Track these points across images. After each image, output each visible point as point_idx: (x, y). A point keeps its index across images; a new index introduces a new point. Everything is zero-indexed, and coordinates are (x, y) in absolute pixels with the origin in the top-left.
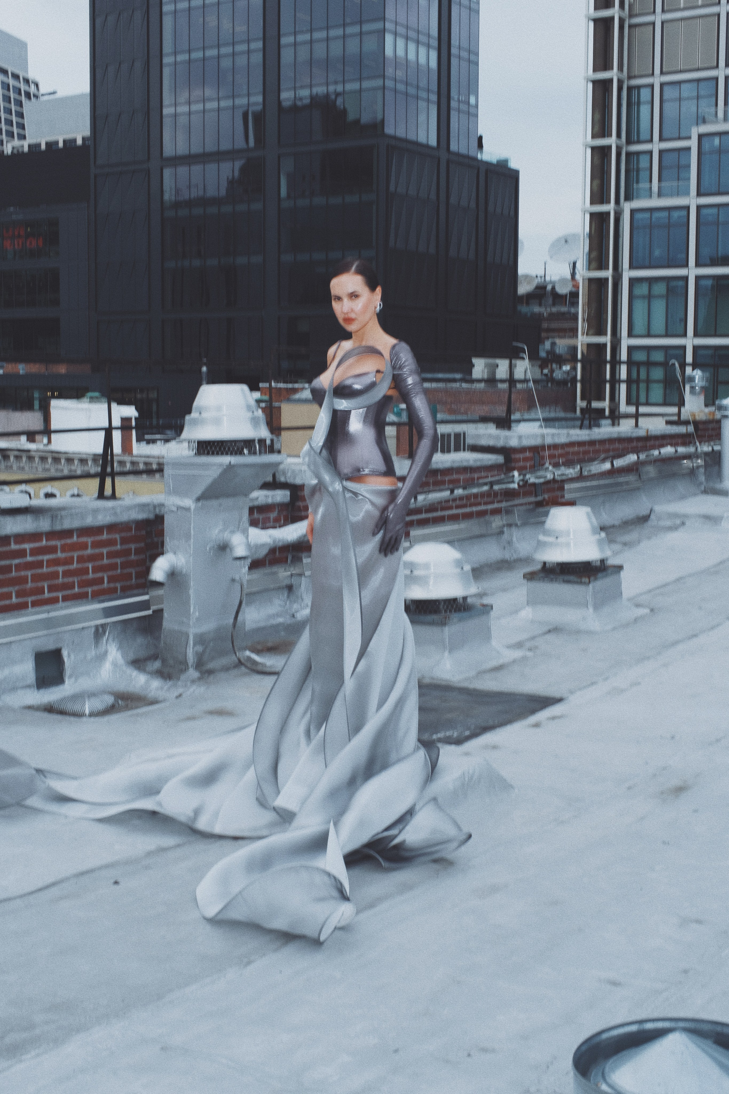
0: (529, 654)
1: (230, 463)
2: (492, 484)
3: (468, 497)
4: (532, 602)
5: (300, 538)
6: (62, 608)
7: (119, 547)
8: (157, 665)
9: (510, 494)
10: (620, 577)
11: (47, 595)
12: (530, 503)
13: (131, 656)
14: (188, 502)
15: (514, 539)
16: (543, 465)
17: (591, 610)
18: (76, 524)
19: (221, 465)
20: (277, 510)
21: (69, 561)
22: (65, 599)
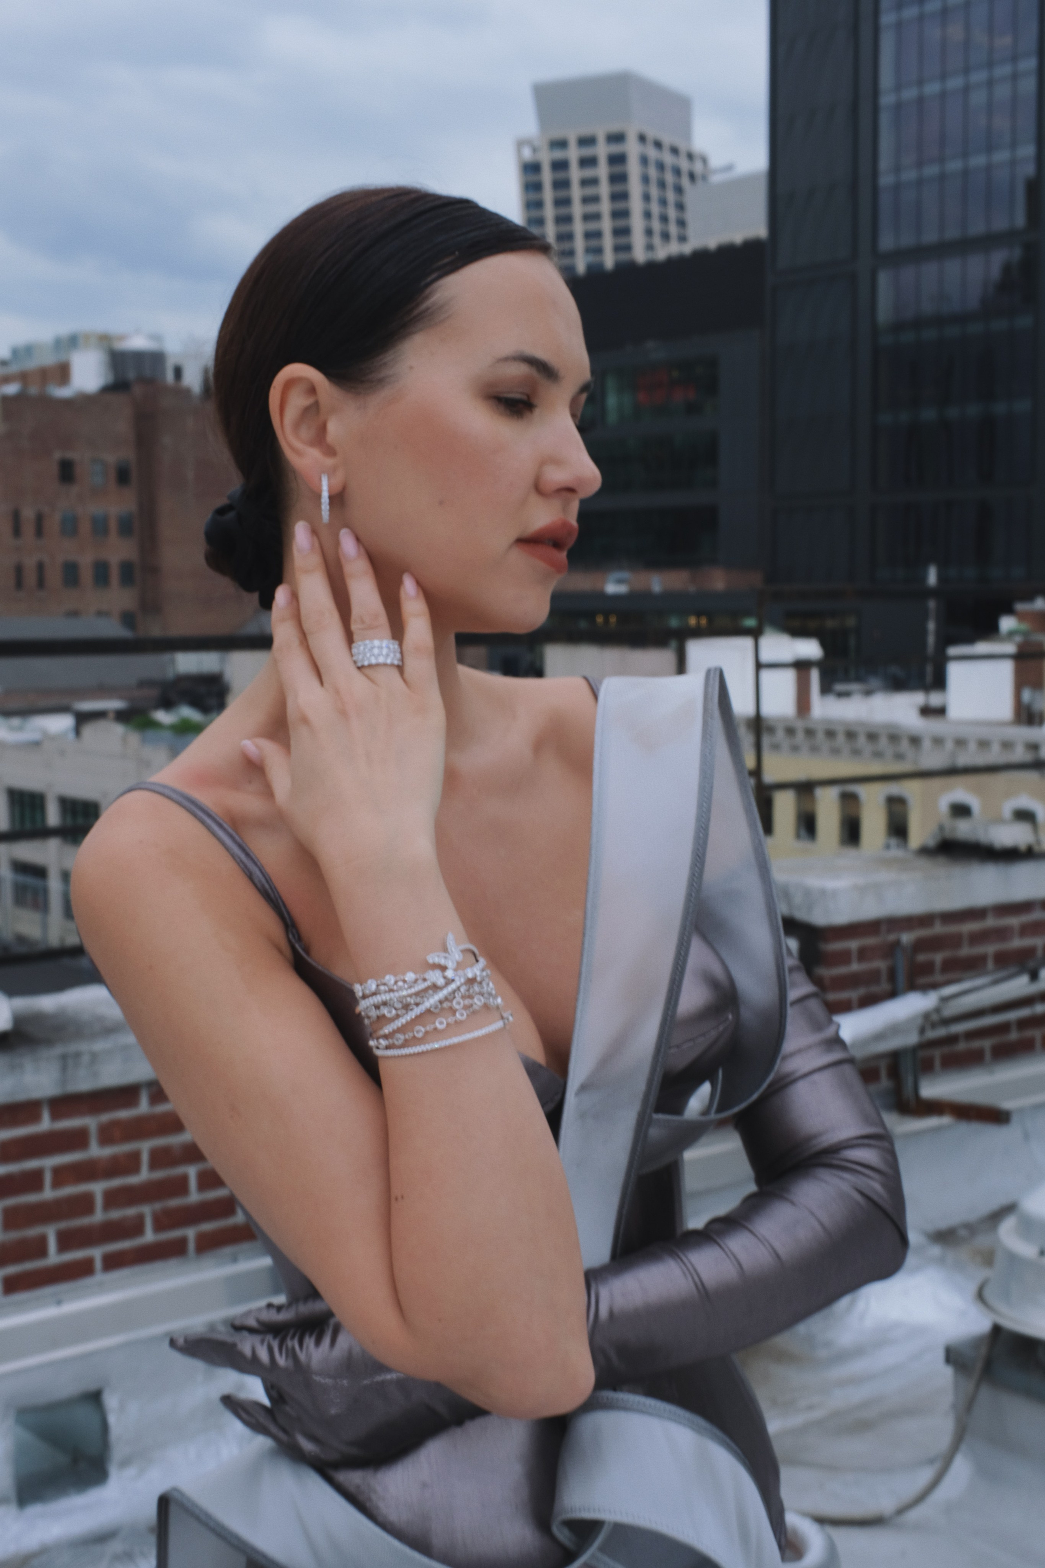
6: (102, 1288)
11: (54, 1257)
21: (123, 1166)
22: (114, 1262)
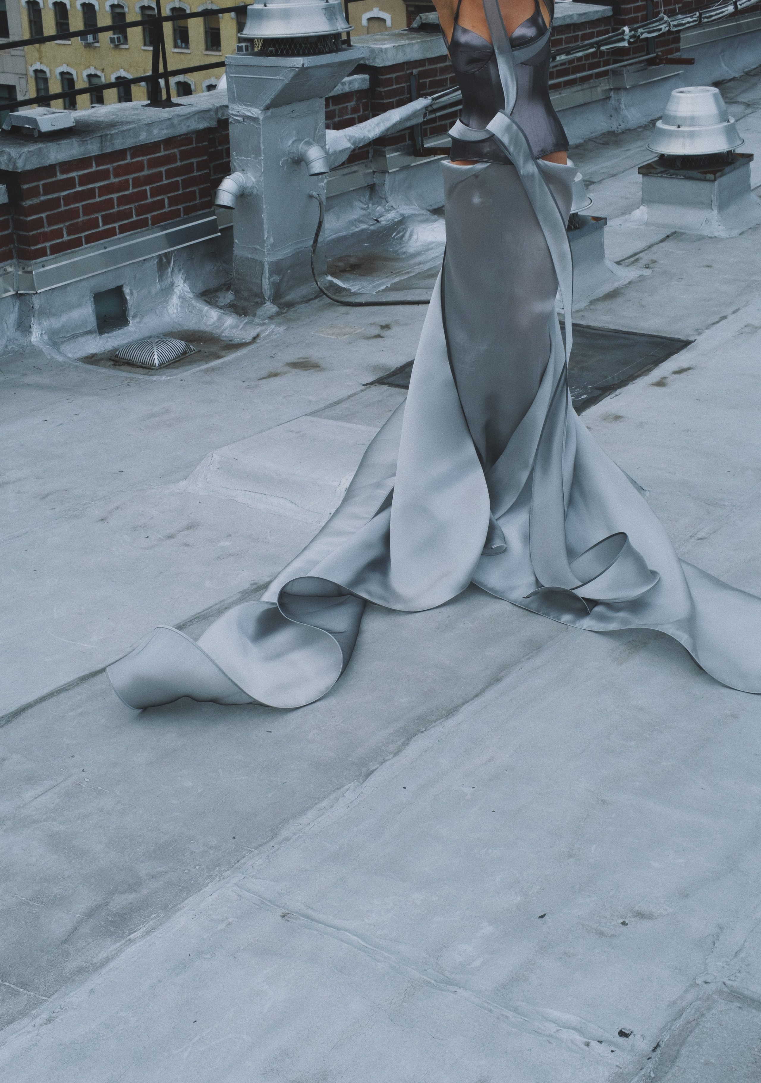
0: (647, 272)
1: (303, 65)
2: (599, 44)
3: (571, 62)
4: (647, 200)
5: (383, 132)
6: (120, 241)
7: (179, 164)
8: (229, 297)
9: (619, 54)
10: (749, 167)
11: (102, 228)
12: (640, 62)
13: (200, 287)
14: (255, 112)
15: (622, 106)
16: (659, 13)
17: (716, 212)
18: (130, 142)
19: (292, 68)
20: (355, 99)
21: (123, 186)
22: (123, 229)
